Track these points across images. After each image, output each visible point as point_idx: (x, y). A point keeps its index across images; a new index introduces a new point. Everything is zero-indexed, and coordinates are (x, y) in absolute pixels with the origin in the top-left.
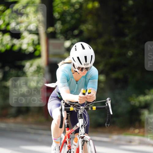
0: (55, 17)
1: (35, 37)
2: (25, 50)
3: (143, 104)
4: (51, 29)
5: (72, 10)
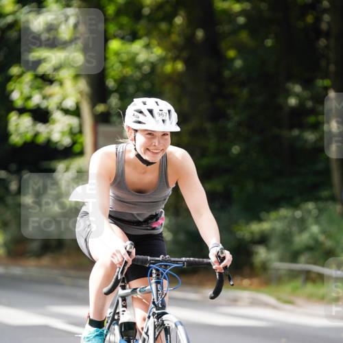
0: (108, 87)
1: (74, 121)
2: (57, 143)
3: (257, 237)
4: (101, 108)
5: (138, 74)
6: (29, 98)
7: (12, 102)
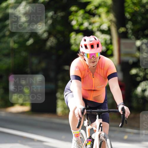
0: (126, 17)
1: (107, 37)
4: (122, 30)
5: (143, 10)
6: (82, 24)
7: (72, 26)
